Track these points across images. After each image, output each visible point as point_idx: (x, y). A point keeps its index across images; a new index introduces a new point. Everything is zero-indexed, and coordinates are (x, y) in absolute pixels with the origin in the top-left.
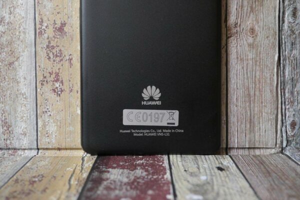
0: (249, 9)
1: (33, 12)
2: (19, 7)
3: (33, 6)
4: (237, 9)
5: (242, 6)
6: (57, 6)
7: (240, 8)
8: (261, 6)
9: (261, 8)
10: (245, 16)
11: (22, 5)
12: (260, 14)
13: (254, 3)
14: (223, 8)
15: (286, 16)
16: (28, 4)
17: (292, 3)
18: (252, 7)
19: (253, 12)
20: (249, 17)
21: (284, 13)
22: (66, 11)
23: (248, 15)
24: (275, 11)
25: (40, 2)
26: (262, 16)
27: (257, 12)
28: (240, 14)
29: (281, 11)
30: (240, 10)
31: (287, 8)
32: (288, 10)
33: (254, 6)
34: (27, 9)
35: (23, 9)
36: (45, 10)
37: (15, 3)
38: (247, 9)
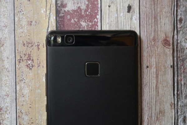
0: (156, 118)
1: (16, 122)
2: (6, 120)
3: (16, 119)
4: (148, 119)
5: (151, 117)
6: (32, 118)
7: (150, 118)
8: (163, 116)
9: (163, 117)
10: (153, 123)
11: (8, 118)
12: (163, 122)
13: (159, 115)
14: (139, 118)
15: (179, 121)
16: (12, 117)
17: (183, 113)
18: (157, 117)
19: (158, 120)
20: (155, 124)
21: (178, 120)
22: (37, 121)
23: (155, 122)
24: (172, 119)
25: (20, 116)
26: (164, 123)
27: (161, 120)
28: (150, 122)
29: (176, 119)
30: (150, 119)
31: (180, 117)
32: (180, 118)
33: (159, 116)
34: (11, 121)
35: (8, 121)
36: (23, 121)
37: (3, 117)
38: (154, 119)
